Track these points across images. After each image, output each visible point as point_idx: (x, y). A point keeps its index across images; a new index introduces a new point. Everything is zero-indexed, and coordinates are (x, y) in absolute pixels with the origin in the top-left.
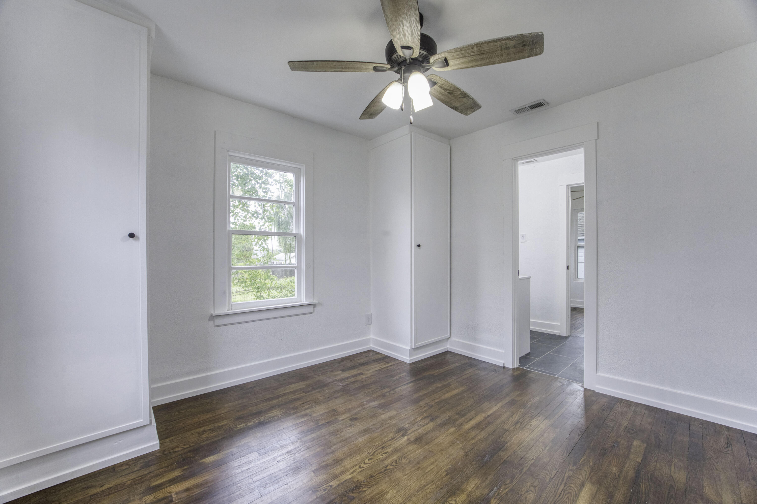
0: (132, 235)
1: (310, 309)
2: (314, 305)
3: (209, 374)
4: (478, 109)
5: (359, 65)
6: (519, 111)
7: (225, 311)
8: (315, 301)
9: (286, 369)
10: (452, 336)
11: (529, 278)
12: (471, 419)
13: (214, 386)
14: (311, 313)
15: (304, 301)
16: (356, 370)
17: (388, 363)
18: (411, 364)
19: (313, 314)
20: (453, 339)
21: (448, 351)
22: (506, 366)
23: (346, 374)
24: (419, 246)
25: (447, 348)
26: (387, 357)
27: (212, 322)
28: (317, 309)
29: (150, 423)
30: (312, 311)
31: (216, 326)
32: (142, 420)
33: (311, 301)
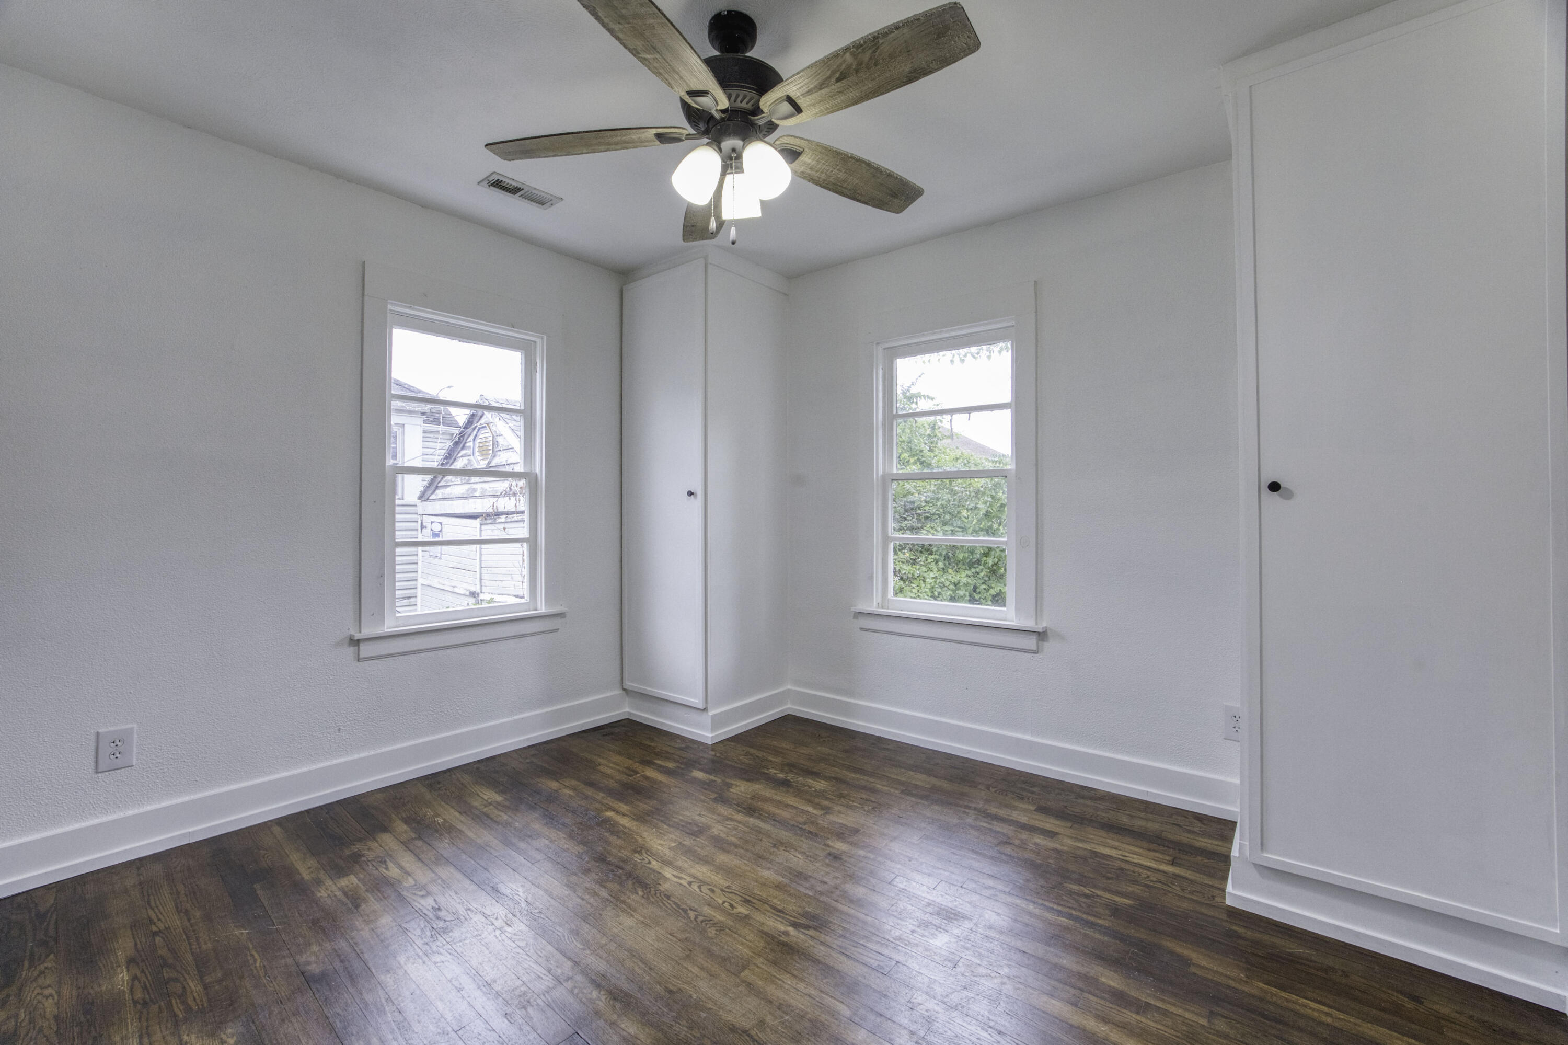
0: (691, 494)
1: (1030, 642)
2: (1042, 636)
3: (853, 701)
7: (875, 608)
8: (1042, 627)
9: (969, 752)
14: (1036, 652)
19: (1039, 656)
27: (858, 621)
28: (1050, 646)
29: (705, 710)
30: (1034, 647)
31: (862, 629)
32: (697, 701)
33: (1029, 624)
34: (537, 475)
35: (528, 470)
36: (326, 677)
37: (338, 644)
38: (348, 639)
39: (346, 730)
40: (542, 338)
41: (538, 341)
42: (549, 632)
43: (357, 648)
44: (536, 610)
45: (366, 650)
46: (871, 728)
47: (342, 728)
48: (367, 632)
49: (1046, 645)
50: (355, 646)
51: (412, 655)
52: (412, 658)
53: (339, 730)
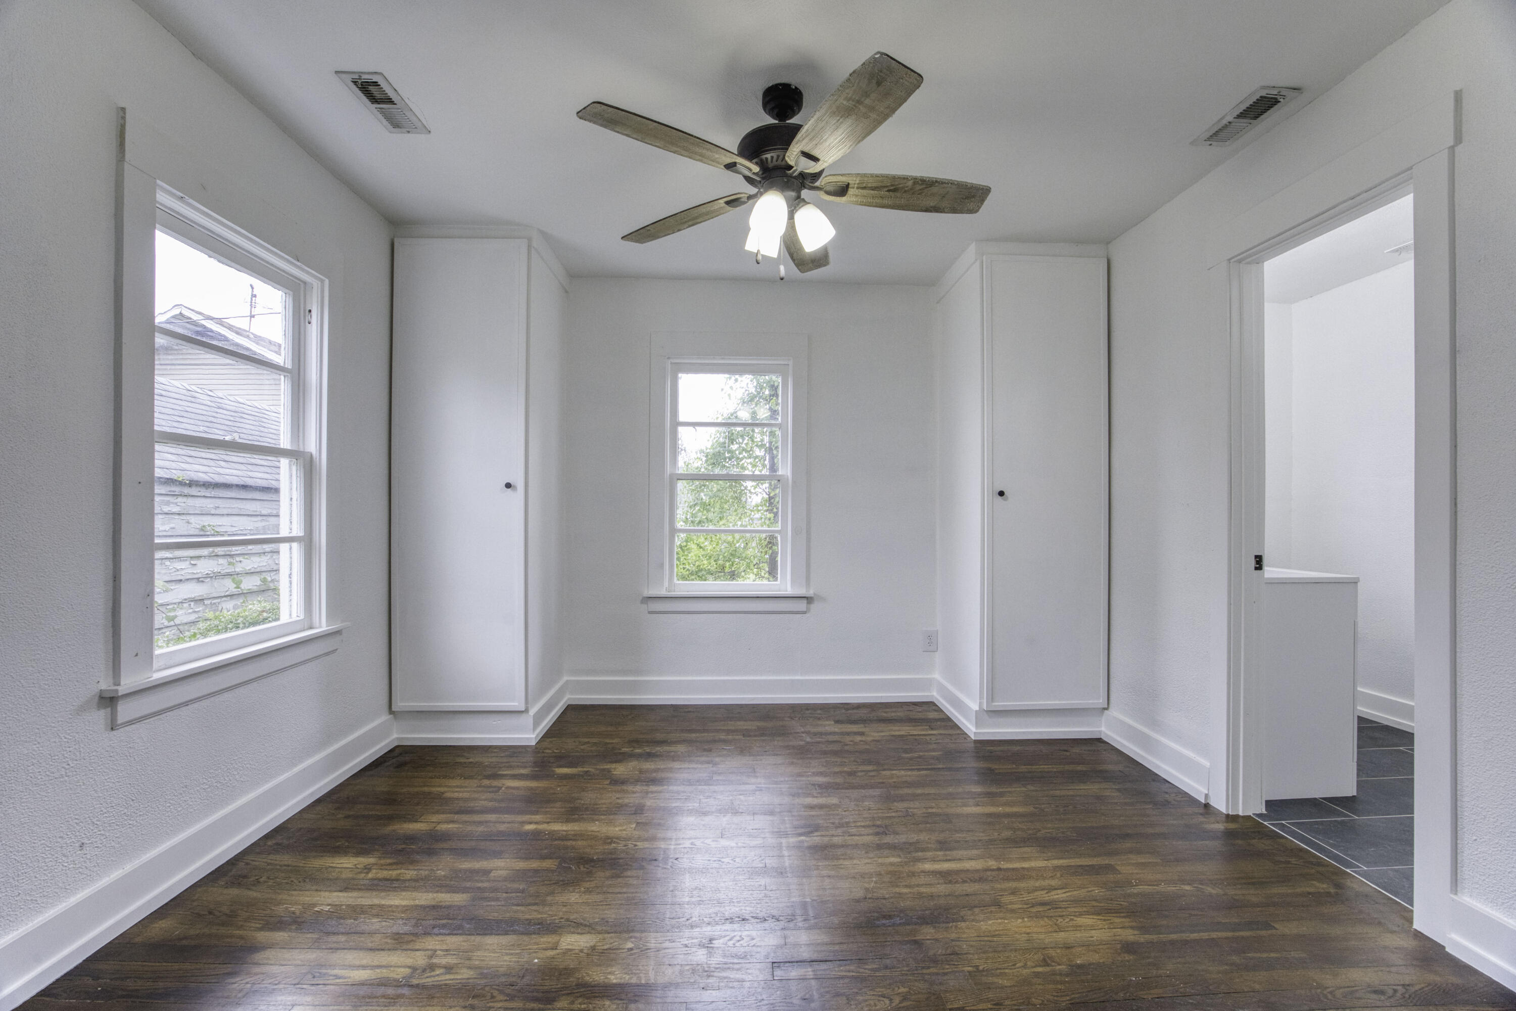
0: (508, 486)
1: (802, 605)
2: (809, 600)
3: (640, 678)
4: (988, 194)
5: (703, 210)
6: (1220, 135)
7: (663, 592)
8: (811, 593)
9: (754, 699)
10: (1111, 705)
11: (1355, 582)
12: (950, 860)
13: (645, 697)
14: (804, 613)
15: (789, 590)
16: (862, 725)
17: (932, 729)
18: (976, 742)
19: (807, 615)
20: (1114, 712)
21: (1100, 740)
22: (1212, 803)
23: (837, 728)
24: (1001, 494)
25: (1100, 732)
26: (948, 719)
27: (646, 606)
28: (814, 607)
29: (526, 711)
30: (805, 609)
31: (650, 613)
32: (517, 704)
33: (801, 592)
34: (311, 455)
35: (295, 448)
36: (65, 765)
37: (82, 709)
38: (97, 698)
39: (92, 843)
40: (322, 281)
41: (316, 284)
42: (327, 654)
43: (109, 710)
44: (311, 628)
45: (125, 711)
46: (660, 699)
47: (86, 841)
48: (128, 682)
49: (812, 606)
50: (106, 707)
51: (184, 708)
52: (184, 711)
53: (82, 845)
